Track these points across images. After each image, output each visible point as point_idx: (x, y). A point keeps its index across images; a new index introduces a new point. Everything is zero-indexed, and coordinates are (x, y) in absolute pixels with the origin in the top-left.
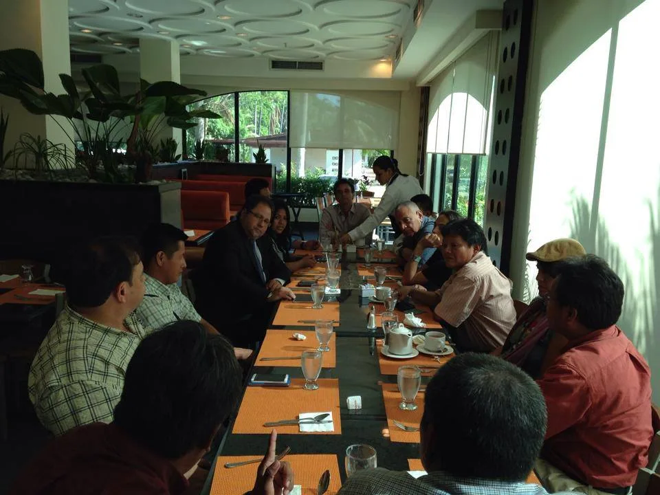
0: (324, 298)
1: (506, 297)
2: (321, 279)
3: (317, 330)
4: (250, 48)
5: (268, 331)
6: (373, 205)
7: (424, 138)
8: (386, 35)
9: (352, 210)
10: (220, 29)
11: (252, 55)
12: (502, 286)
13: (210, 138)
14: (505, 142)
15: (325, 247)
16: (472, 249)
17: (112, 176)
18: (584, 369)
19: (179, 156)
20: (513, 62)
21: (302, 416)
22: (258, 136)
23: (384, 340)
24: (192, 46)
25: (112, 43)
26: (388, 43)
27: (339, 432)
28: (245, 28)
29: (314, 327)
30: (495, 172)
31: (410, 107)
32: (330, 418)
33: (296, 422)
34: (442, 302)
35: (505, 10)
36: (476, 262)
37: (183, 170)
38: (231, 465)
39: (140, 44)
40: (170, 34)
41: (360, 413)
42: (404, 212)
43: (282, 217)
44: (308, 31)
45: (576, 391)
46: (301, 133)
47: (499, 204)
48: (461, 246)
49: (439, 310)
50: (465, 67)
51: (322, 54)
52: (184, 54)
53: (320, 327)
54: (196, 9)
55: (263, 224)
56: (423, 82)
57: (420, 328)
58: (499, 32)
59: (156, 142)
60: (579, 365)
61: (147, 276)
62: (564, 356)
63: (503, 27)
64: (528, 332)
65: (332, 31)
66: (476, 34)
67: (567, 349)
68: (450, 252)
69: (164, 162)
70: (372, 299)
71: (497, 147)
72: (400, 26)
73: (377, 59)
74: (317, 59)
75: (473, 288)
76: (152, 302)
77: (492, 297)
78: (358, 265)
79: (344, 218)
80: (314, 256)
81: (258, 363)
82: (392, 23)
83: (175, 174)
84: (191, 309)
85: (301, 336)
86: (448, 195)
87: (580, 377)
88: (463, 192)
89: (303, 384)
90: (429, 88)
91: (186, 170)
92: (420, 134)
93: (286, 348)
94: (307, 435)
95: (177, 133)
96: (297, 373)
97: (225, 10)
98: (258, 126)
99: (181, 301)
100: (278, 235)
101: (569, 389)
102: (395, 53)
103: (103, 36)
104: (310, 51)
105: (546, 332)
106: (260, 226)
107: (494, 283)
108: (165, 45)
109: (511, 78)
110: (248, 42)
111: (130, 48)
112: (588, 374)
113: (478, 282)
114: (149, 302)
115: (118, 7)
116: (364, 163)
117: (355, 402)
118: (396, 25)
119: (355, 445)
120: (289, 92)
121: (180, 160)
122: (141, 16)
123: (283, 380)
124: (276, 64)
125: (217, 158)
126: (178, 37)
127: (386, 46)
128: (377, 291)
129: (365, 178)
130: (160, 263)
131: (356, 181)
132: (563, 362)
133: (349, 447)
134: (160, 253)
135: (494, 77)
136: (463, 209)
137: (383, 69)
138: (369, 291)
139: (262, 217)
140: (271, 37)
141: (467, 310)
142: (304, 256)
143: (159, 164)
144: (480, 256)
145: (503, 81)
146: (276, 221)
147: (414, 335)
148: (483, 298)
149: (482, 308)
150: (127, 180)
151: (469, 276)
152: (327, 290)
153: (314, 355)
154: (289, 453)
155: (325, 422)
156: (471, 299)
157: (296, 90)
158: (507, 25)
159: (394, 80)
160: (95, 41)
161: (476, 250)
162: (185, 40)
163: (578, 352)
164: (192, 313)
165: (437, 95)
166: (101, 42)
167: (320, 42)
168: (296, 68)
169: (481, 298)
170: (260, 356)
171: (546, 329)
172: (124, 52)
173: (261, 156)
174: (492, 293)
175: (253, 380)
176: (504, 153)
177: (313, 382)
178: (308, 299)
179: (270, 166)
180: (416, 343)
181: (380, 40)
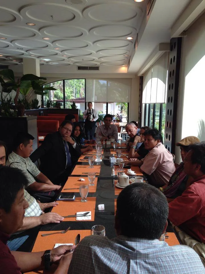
0: (95, 163)
1: (171, 162)
2: (94, 156)
3: (89, 176)
4: (69, 61)
5: (69, 177)
6: (120, 125)
7: (141, 97)
8: (124, 55)
9: (110, 127)
10: (55, 53)
11: (70, 64)
12: (169, 157)
13: (56, 99)
14: (172, 97)
15: (97, 142)
16: (156, 142)
17: (7, 114)
18: (199, 191)
19: (39, 106)
20: (174, 64)
21: (78, 213)
22: (75, 98)
23: (118, 181)
24: (45, 61)
25: (12, 60)
26: (125, 58)
27: (93, 220)
28: (65, 53)
29: (87, 175)
30: (168, 110)
31: (136, 85)
32: (90, 214)
33: (75, 216)
34: (143, 164)
35: (171, 43)
36: (158, 147)
37: (41, 112)
38: (44, 235)
39: (23, 61)
40: (35, 56)
41: (104, 212)
42: (129, 127)
43: (78, 130)
44: (91, 54)
45: (196, 201)
46: (93, 97)
47: (170, 123)
48: (152, 140)
49: (142, 168)
50: (156, 67)
51: (98, 63)
52: (41, 65)
53: (90, 175)
54: (45, 45)
55: (69, 132)
56: (140, 74)
57: (133, 175)
58: (169, 52)
59: (30, 101)
60: (197, 189)
61: (16, 154)
62: (191, 186)
63: (170, 50)
64: (179, 177)
65: (101, 54)
66: (160, 53)
67: (192, 183)
68: (147, 143)
69: (33, 109)
70: (115, 164)
71: (169, 100)
72: (129, 51)
73: (121, 65)
74: (97, 65)
75: (156, 158)
76: (17, 165)
77: (164, 162)
78: (111, 150)
79: (106, 131)
80: (92, 146)
81: (63, 191)
82: (126, 50)
83: (38, 113)
84: (36, 168)
85: (82, 179)
86: (151, 121)
87: (197, 195)
88: (157, 119)
89: (80, 199)
90: (143, 76)
91: (42, 112)
92: (140, 96)
93: (75, 184)
94: (80, 221)
95: (39, 97)
96: (78, 195)
97: (56, 45)
98: (75, 95)
99: (31, 165)
100: (77, 137)
101: (193, 200)
102: (128, 62)
103: (8, 57)
104: (93, 62)
105: (186, 177)
106: (67, 132)
107: (166, 156)
108: (34, 61)
109: (174, 71)
110: (68, 59)
111: (20, 62)
112: (200, 194)
113: (159, 156)
114: (16, 165)
115: (12, 45)
116: (119, 109)
117: (101, 207)
118: (127, 50)
119: (96, 226)
120: (85, 79)
121: (40, 108)
122: (23, 49)
123: (72, 198)
124: (80, 68)
125: (56, 107)
126: (39, 57)
127: (125, 59)
128: (117, 160)
129: (118, 114)
130: (21, 148)
131: (114, 116)
132: (190, 188)
133: (93, 227)
134: (21, 144)
135: (167, 71)
136: (157, 126)
137: (124, 69)
138: (113, 160)
139: (68, 129)
140: (76, 57)
141: (154, 168)
142: (88, 146)
143: (31, 110)
144: (160, 144)
145: (171, 72)
146: (76, 132)
147: (130, 178)
148: (161, 162)
149: (160, 167)
150: (14, 115)
151: (154, 153)
152: (96, 160)
153: (85, 187)
154: (70, 229)
155: (88, 216)
156: (156, 162)
157: (89, 78)
158: (172, 49)
159: (128, 74)
160: (4, 60)
161: (158, 142)
162: (42, 59)
163: (197, 184)
164: (36, 170)
165: (146, 79)
166: (7, 60)
167: (97, 59)
168: (88, 69)
169: (160, 162)
170: (64, 188)
171: (185, 175)
172: (17, 64)
173: (74, 106)
174: (165, 160)
175: (59, 198)
176: (171, 102)
177: (84, 199)
178: (87, 164)
179: (78, 110)
180: (131, 181)
181: (121, 57)
